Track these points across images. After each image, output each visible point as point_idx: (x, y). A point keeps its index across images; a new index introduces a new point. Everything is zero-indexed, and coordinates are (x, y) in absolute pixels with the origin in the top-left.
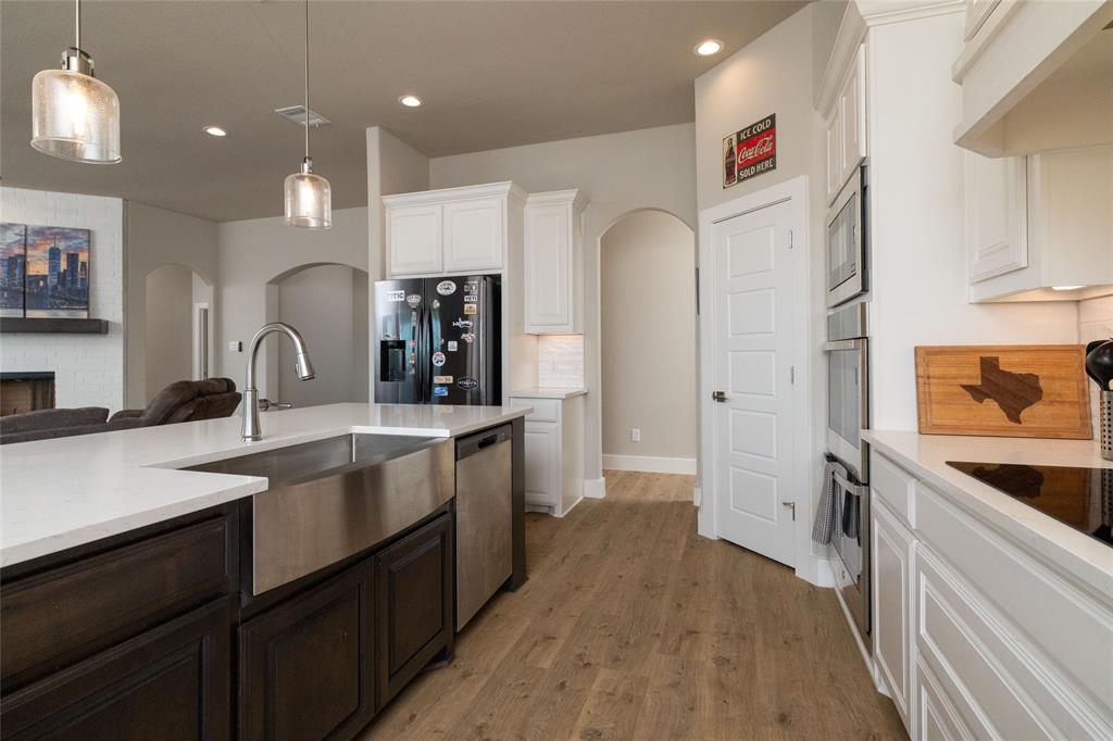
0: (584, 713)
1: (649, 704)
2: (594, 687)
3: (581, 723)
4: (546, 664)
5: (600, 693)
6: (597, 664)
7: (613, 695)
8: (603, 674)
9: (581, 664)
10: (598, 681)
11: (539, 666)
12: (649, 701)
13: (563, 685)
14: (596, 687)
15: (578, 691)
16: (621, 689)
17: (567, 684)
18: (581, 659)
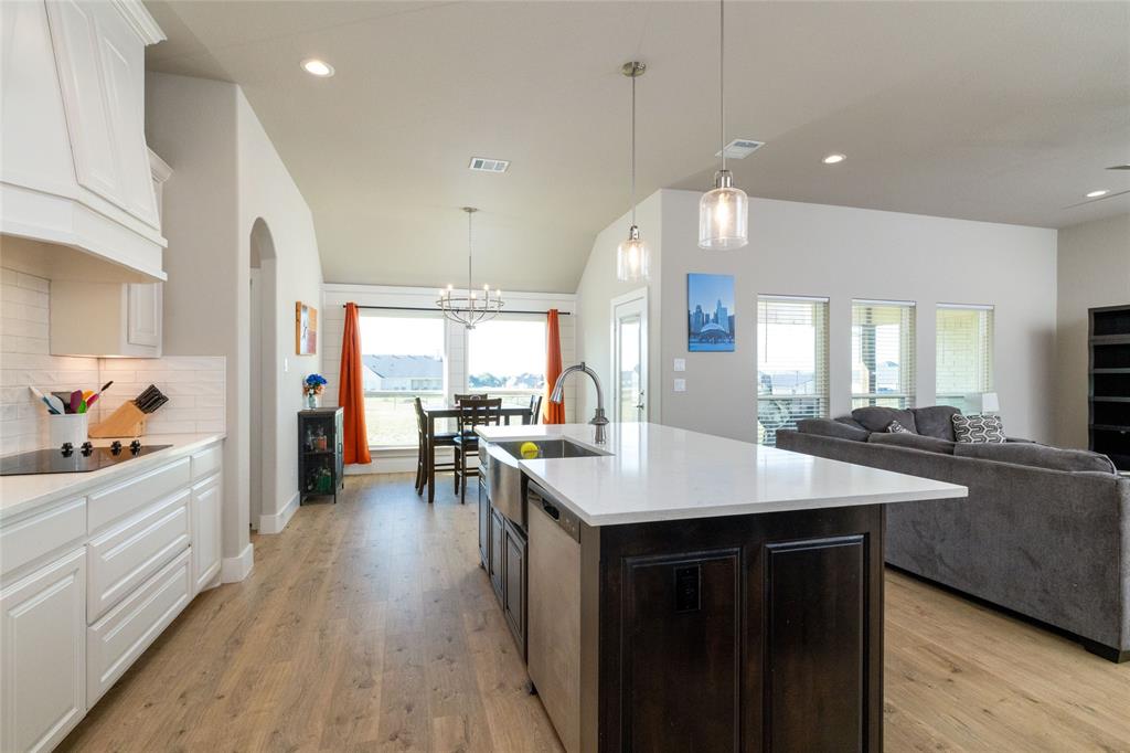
0: (379, 696)
1: (320, 723)
2: (378, 718)
3: (378, 689)
4: (438, 723)
5: (369, 715)
6: (384, 743)
7: (357, 718)
8: (373, 734)
9: (402, 736)
10: (376, 725)
11: (444, 718)
12: (319, 725)
13: (409, 709)
14: (376, 719)
15: (392, 710)
16: (349, 726)
17: (406, 711)
18: (404, 742)
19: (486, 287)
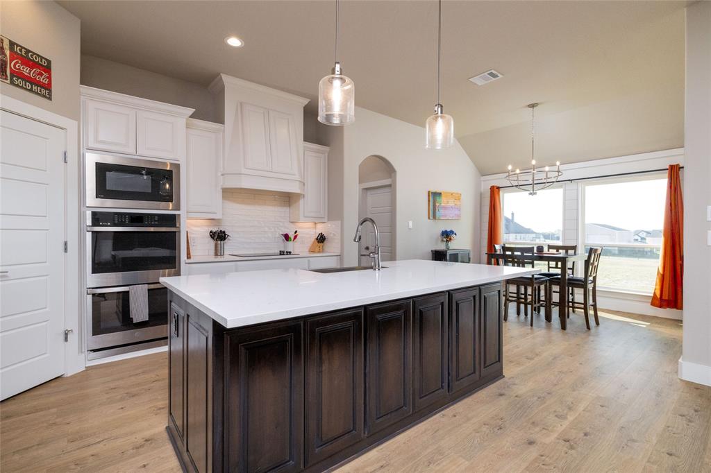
19: (558, 163)
